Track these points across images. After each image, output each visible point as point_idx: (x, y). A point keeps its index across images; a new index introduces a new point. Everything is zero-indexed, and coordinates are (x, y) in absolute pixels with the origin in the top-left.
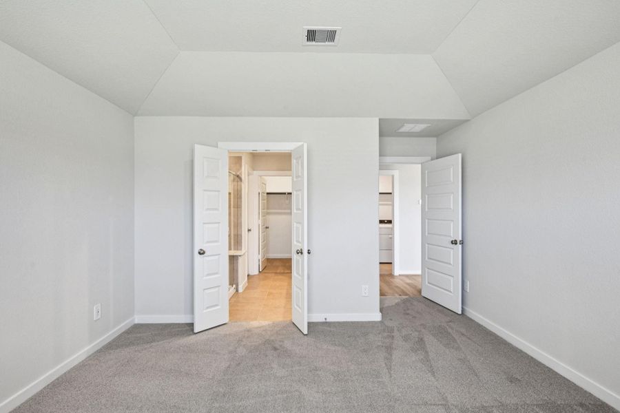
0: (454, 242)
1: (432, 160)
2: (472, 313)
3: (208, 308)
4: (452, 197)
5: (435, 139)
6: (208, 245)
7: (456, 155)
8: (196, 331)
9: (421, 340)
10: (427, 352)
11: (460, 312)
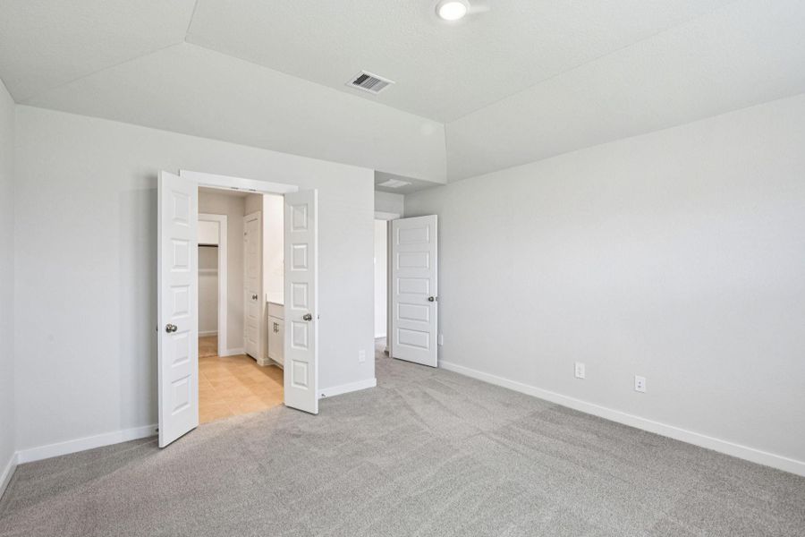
0: (431, 299)
1: (401, 218)
2: (446, 364)
3: (177, 408)
4: (428, 257)
5: (402, 197)
6: (176, 318)
7: (432, 216)
8: (160, 446)
9: (425, 393)
10: (438, 402)
11: (436, 366)
